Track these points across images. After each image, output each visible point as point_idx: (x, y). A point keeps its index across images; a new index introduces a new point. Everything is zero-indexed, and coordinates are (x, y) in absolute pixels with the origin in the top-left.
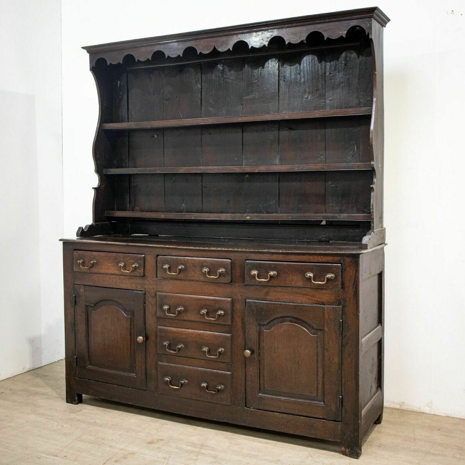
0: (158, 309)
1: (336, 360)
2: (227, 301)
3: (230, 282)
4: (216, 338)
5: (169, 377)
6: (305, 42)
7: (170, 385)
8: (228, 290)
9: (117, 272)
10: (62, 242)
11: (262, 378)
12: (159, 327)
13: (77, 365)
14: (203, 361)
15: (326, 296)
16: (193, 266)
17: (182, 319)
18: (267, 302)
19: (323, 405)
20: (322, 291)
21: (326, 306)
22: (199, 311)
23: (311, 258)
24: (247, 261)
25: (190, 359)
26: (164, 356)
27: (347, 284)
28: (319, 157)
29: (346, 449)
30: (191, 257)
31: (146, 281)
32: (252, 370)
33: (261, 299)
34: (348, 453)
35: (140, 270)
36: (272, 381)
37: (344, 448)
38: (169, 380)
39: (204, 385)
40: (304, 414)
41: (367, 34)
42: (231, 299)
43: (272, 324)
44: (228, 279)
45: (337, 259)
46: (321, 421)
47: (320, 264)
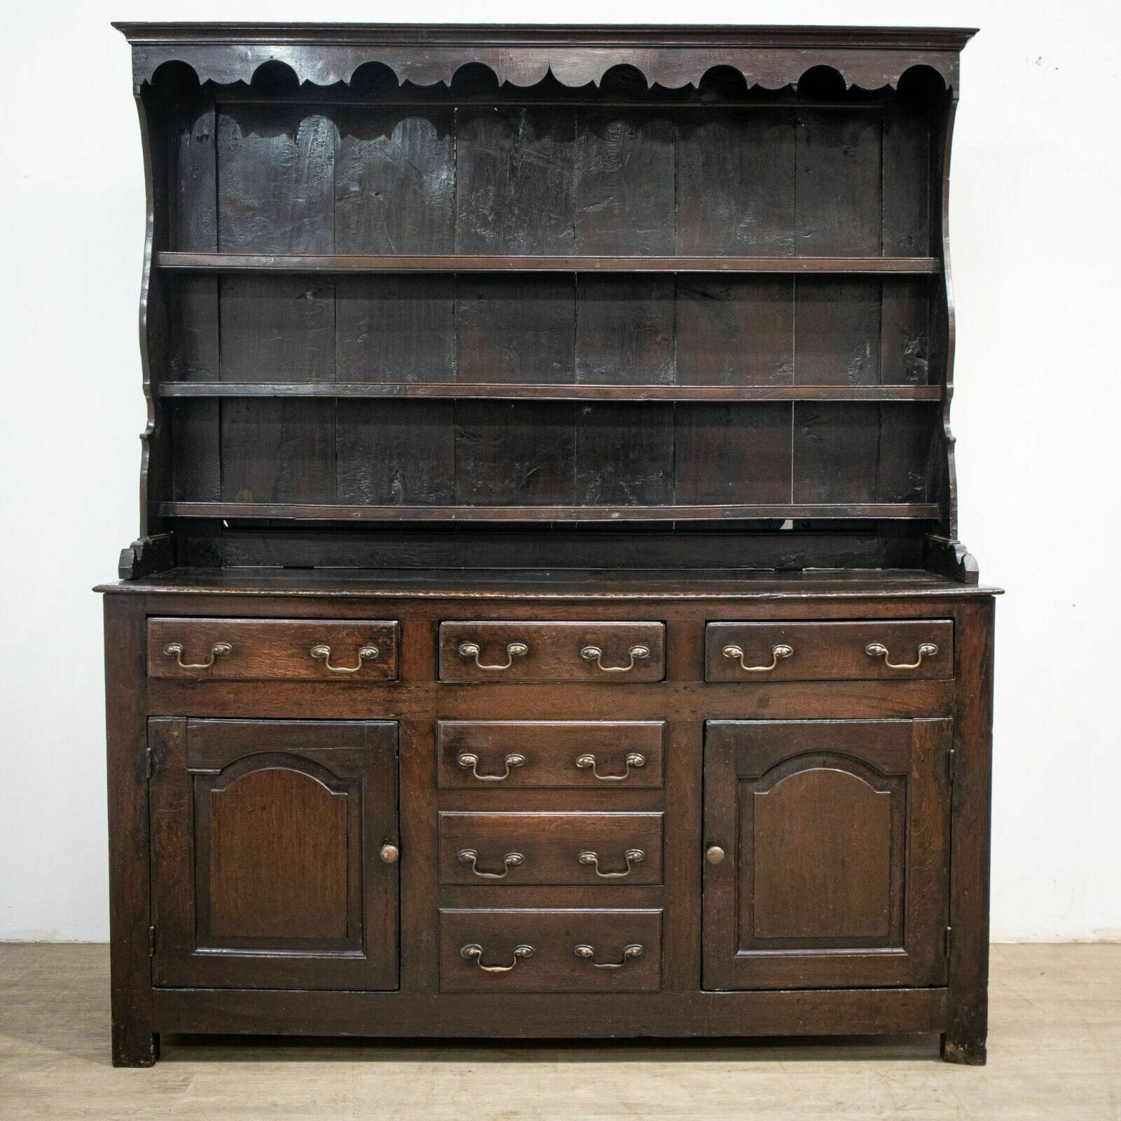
0: (441, 766)
1: (938, 843)
2: (653, 728)
3: (660, 679)
4: (619, 826)
5: (476, 945)
6: (795, 88)
7: (483, 967)
8: (656, 698)
9: (304, 673)
10: (101, 595)
11: (745, 913)
12: (443, 813)
13: (154, 953)
14: (581, 889)
15: (915, 696)
16: (553, 643)
17: (520, 784)
18: (765, 722)
19: (903, 953)
20: (907, 686)
21: (917, 720)
22: (573, 762)
23: (881, 609)
24: (712, 624)
25: (539, 889)
26: (458, 889)
27: (965, 664)
28: (780, 366)
29: (957, 1048)
30: (548, 620)
31: (402, 693)
32: (720, 896)
33: (747, 717)
34: (960, 1056)
35: (386, 663)
36: (775, 916)
37: (952, 1045)
38: (479, 951)
39: (586, 950)
40: (856, 983)
41: (947, 88)
42: (663, 722)
43: (775, 773)
44: (656, 672)
45: (942, 608)
46: (899, 993)
47: (903, 622)
